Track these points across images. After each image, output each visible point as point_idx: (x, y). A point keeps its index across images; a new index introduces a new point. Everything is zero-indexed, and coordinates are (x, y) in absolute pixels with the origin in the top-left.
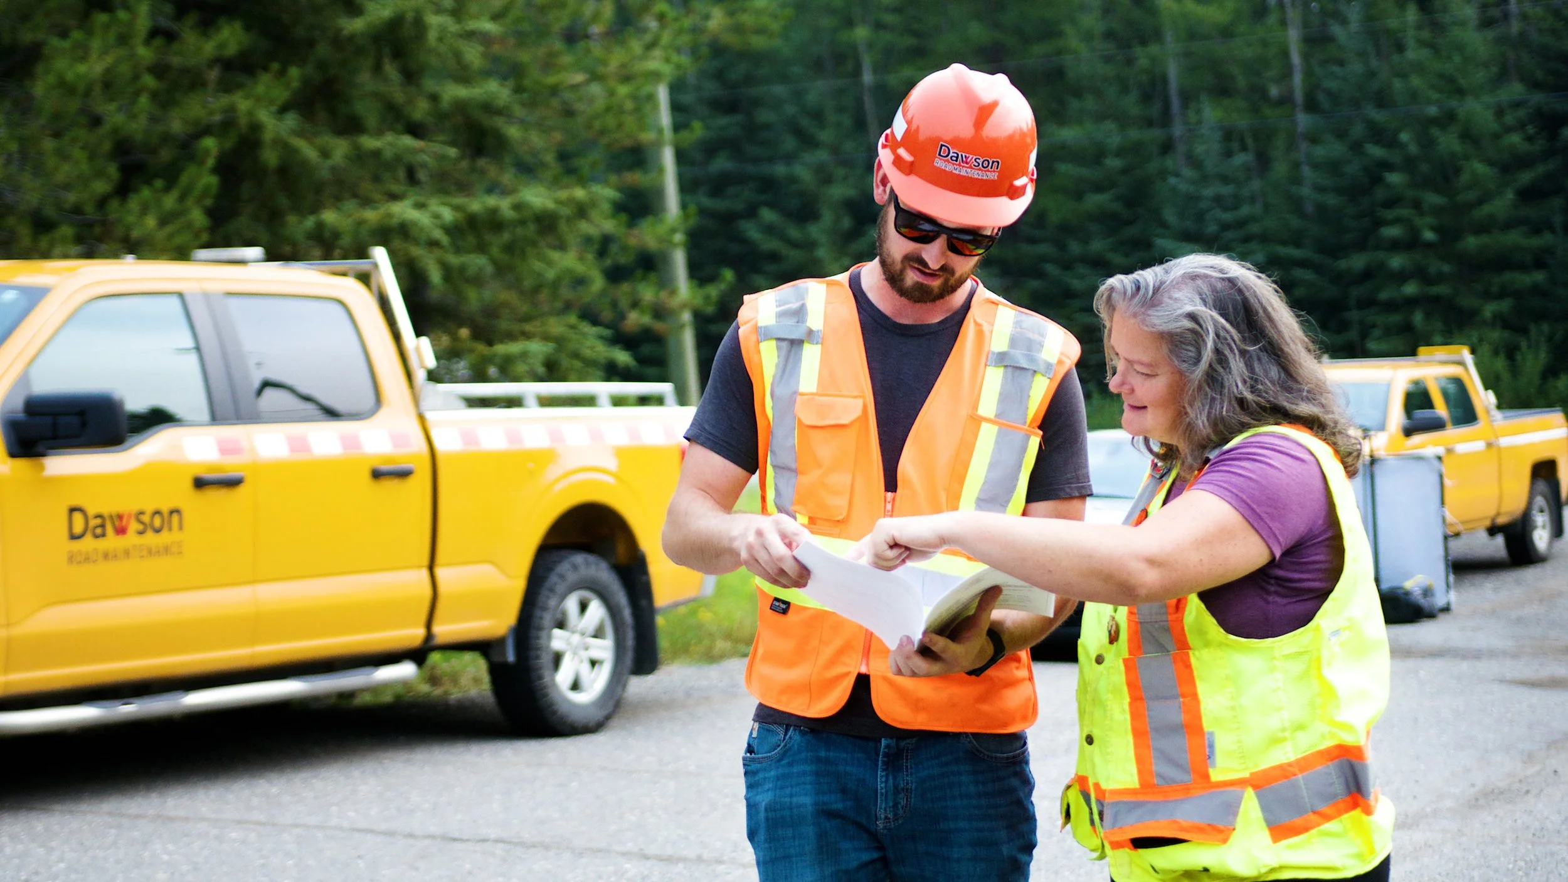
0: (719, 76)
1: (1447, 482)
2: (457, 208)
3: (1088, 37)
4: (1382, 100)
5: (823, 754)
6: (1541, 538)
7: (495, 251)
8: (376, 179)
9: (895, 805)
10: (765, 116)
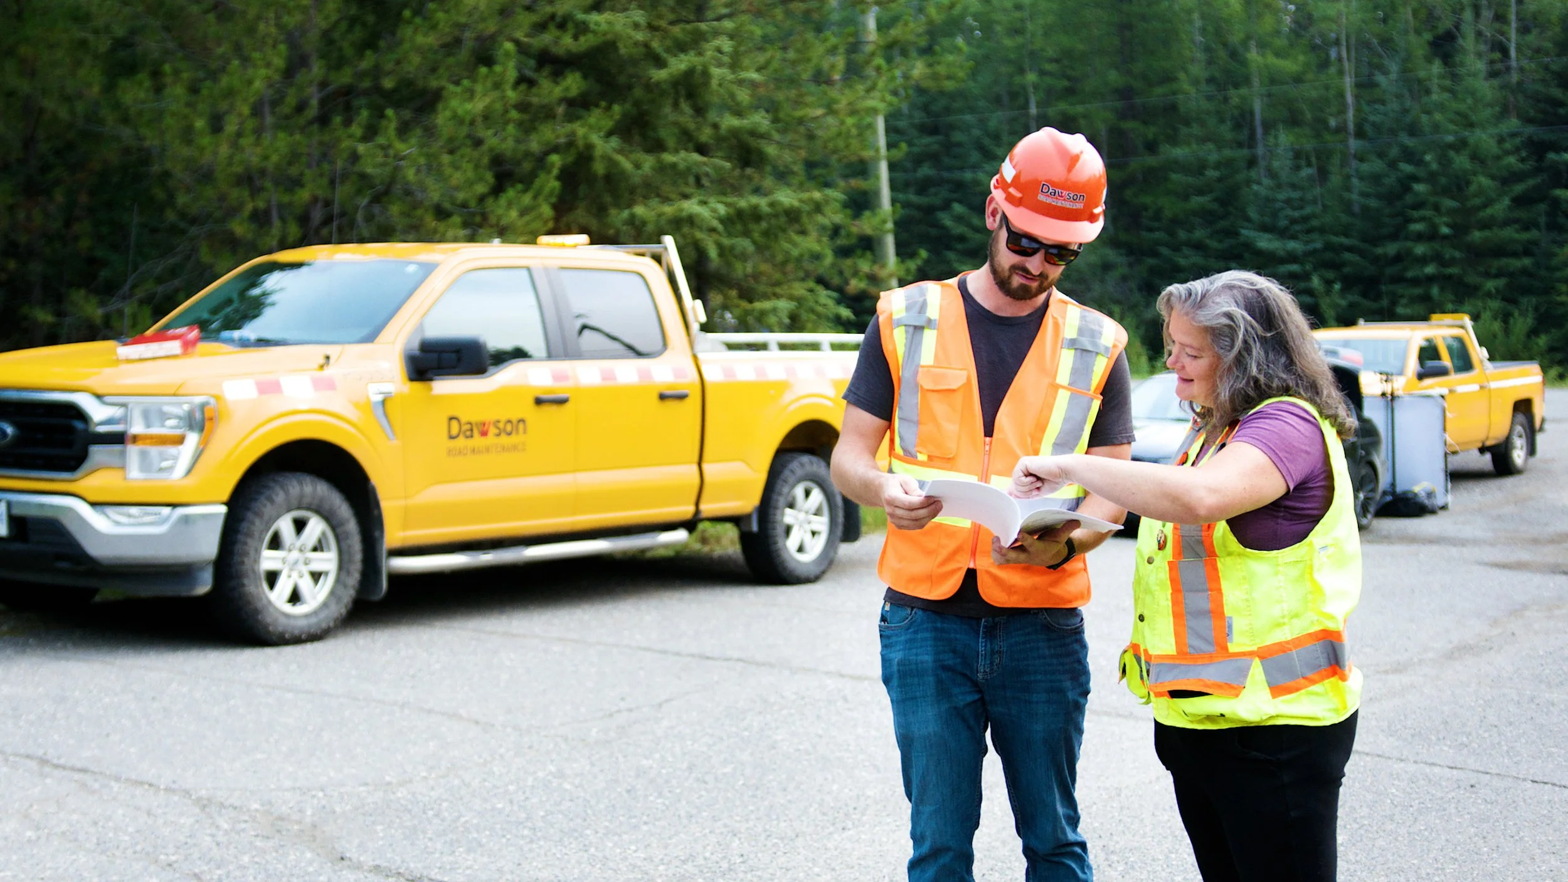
0: (925, 108)
1: (1448, 414)
2: (727, 204)
3: (1195, 82)
4: (1413, 130)
5: (939, 625)
6: (1518, 456)
7: (756, 235)
8: (675, 183)
9: (991, 663)
10: (958, 137)
